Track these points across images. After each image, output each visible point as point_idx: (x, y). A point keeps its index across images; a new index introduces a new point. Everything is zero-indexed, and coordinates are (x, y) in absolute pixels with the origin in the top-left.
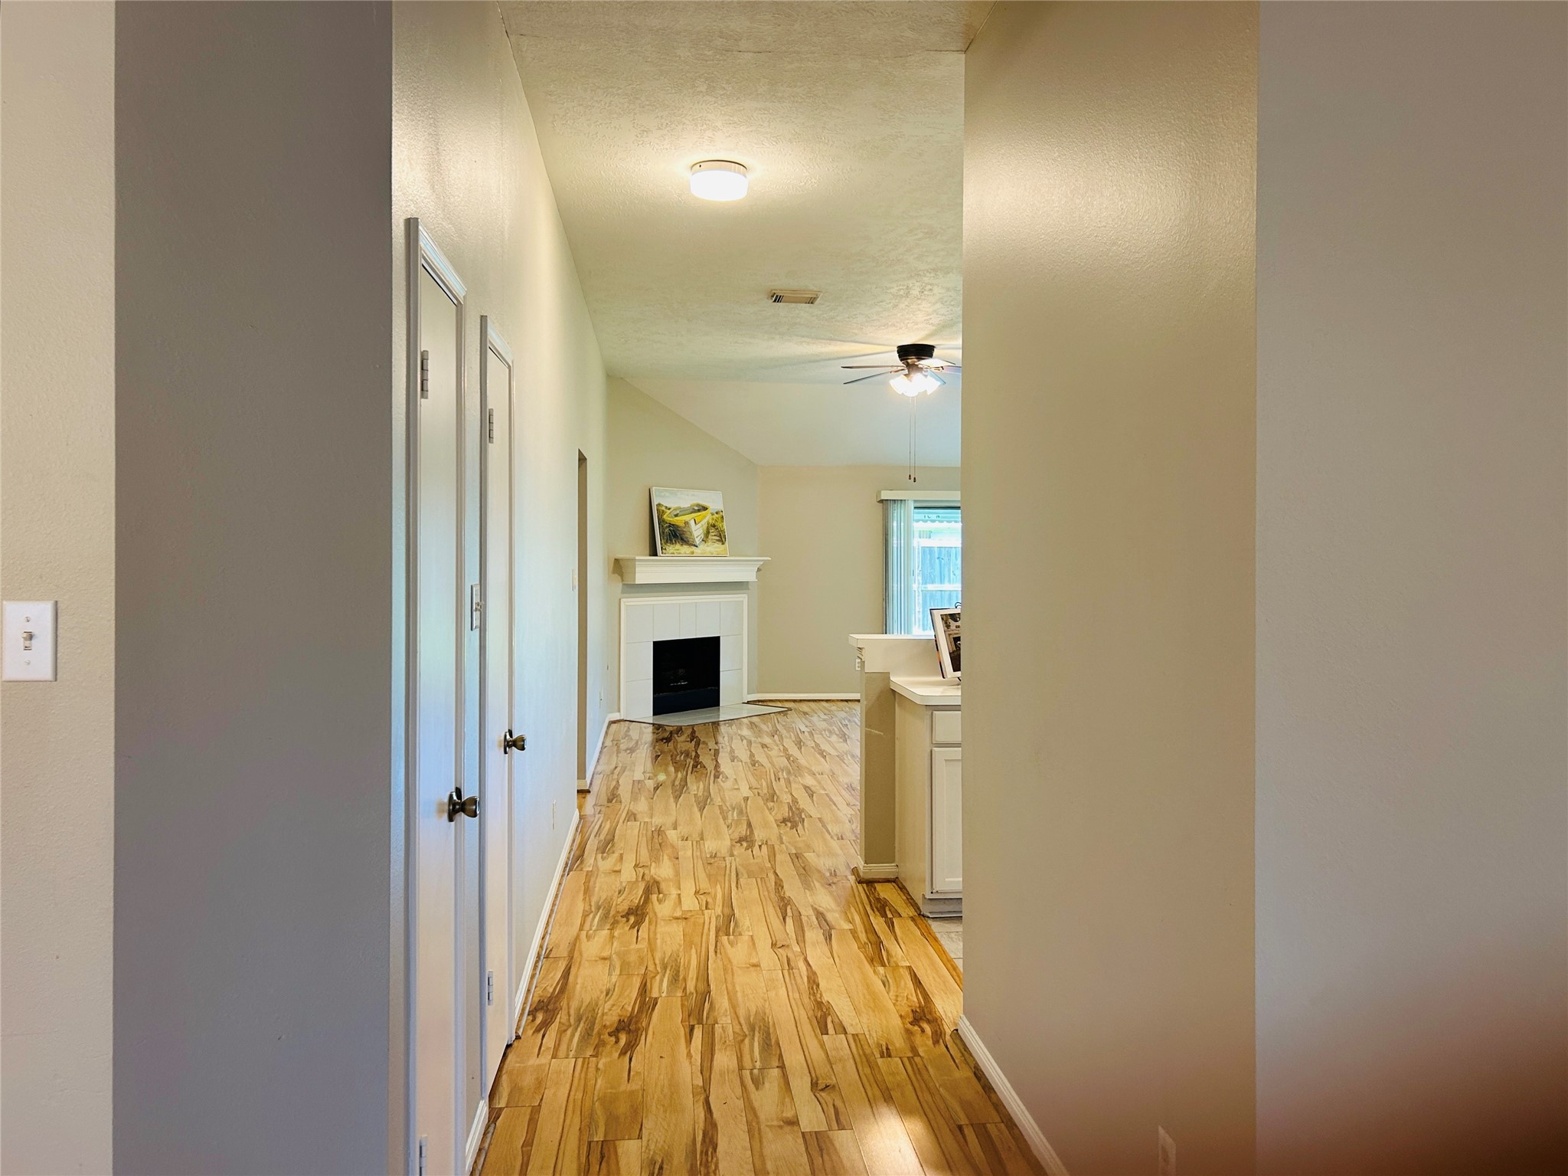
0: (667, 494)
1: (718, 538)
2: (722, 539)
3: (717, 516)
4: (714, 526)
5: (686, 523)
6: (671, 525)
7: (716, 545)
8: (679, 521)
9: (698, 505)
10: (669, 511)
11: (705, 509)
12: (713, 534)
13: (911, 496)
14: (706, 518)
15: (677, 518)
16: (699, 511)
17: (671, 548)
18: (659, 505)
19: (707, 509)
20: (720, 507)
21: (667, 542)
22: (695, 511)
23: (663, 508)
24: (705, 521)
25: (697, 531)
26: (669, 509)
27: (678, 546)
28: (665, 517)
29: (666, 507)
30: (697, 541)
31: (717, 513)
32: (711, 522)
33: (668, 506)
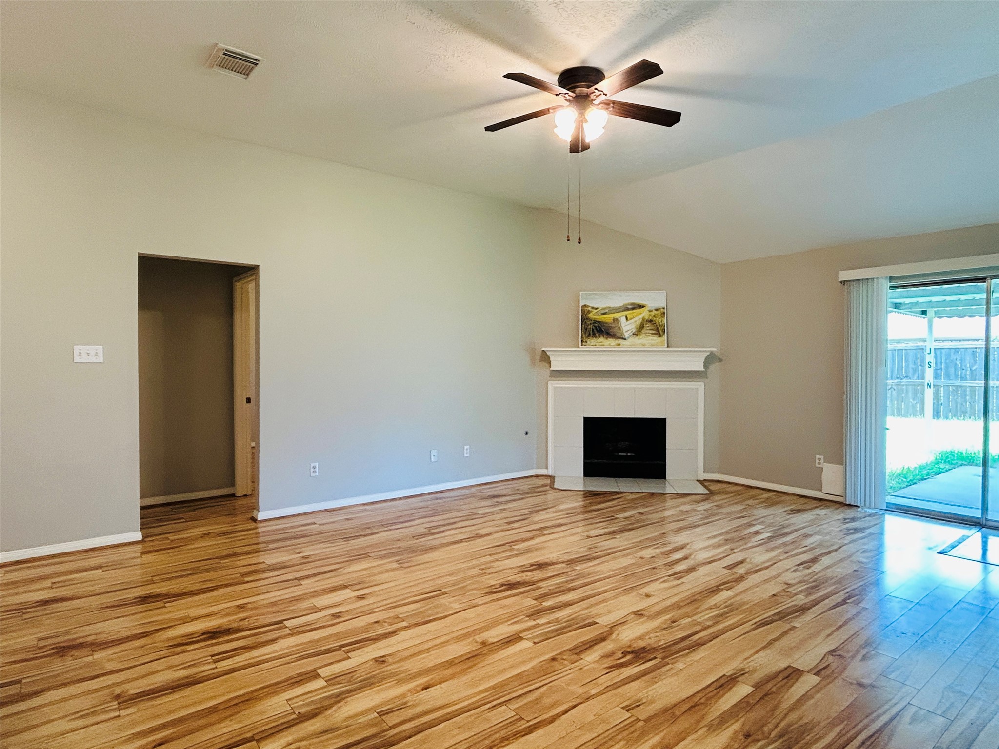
0: (596, 297)
1: (654, 332)
2: (659, 331)
3: (656, 312)
4: (651, 321)
5: (616, 320)
6: (595, 321)
7: (651, 338)
8: (608, 318)
9: (632, 304)
10: (595, 311)
11: (641, 306)
12: (648, 328)
13: (880, 273)
14: (644, 314)
15: (605, 316)
16: (633, 309)
17: (592, 341)
18: (585, 306)
19: (643, 307)
20: (662, 303)
21: (589, 335)
22: (628, 309)
23: (590, 309)
24: (641, 317)
25: (627, 327)
26: (596, 309)
27: (602, 339)
28: (589, 315)
29: (593, 308)
30: (626, 335)
31: (656, 310)
32: (647, 318)
33: (596, 306)
